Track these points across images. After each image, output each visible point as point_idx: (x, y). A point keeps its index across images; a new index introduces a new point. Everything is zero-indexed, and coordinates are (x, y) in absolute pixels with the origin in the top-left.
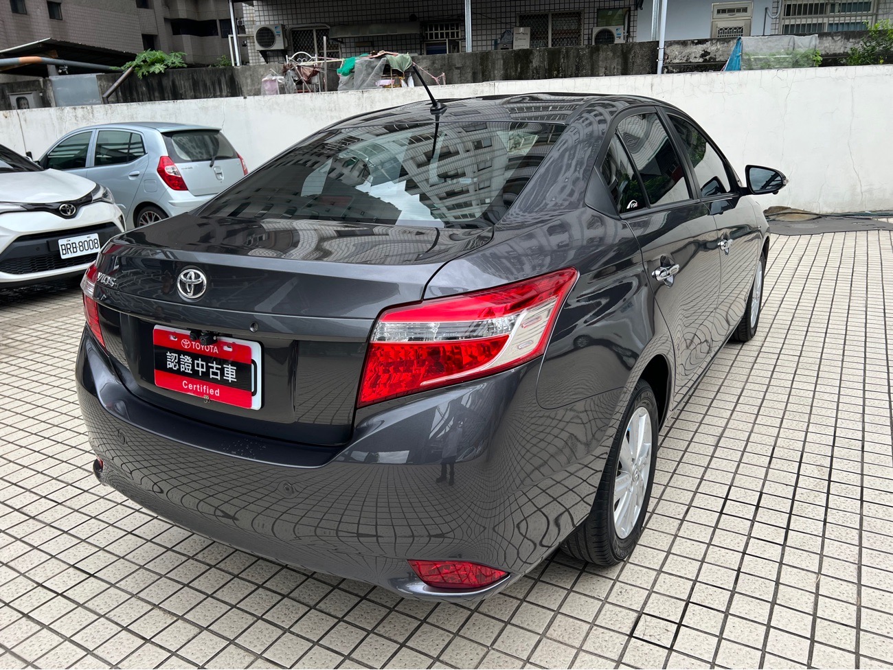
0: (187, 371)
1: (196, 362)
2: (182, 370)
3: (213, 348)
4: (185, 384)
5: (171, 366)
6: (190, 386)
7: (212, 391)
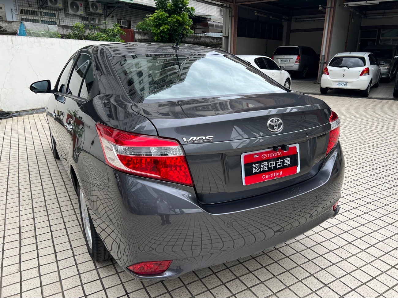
0: (265, 170)
1: (270, 163)
2: (262, 170)
3: (279, 153)
4: (264, 177)
5: (255, 171)
6: (267, 177)
7: (278, 174)
